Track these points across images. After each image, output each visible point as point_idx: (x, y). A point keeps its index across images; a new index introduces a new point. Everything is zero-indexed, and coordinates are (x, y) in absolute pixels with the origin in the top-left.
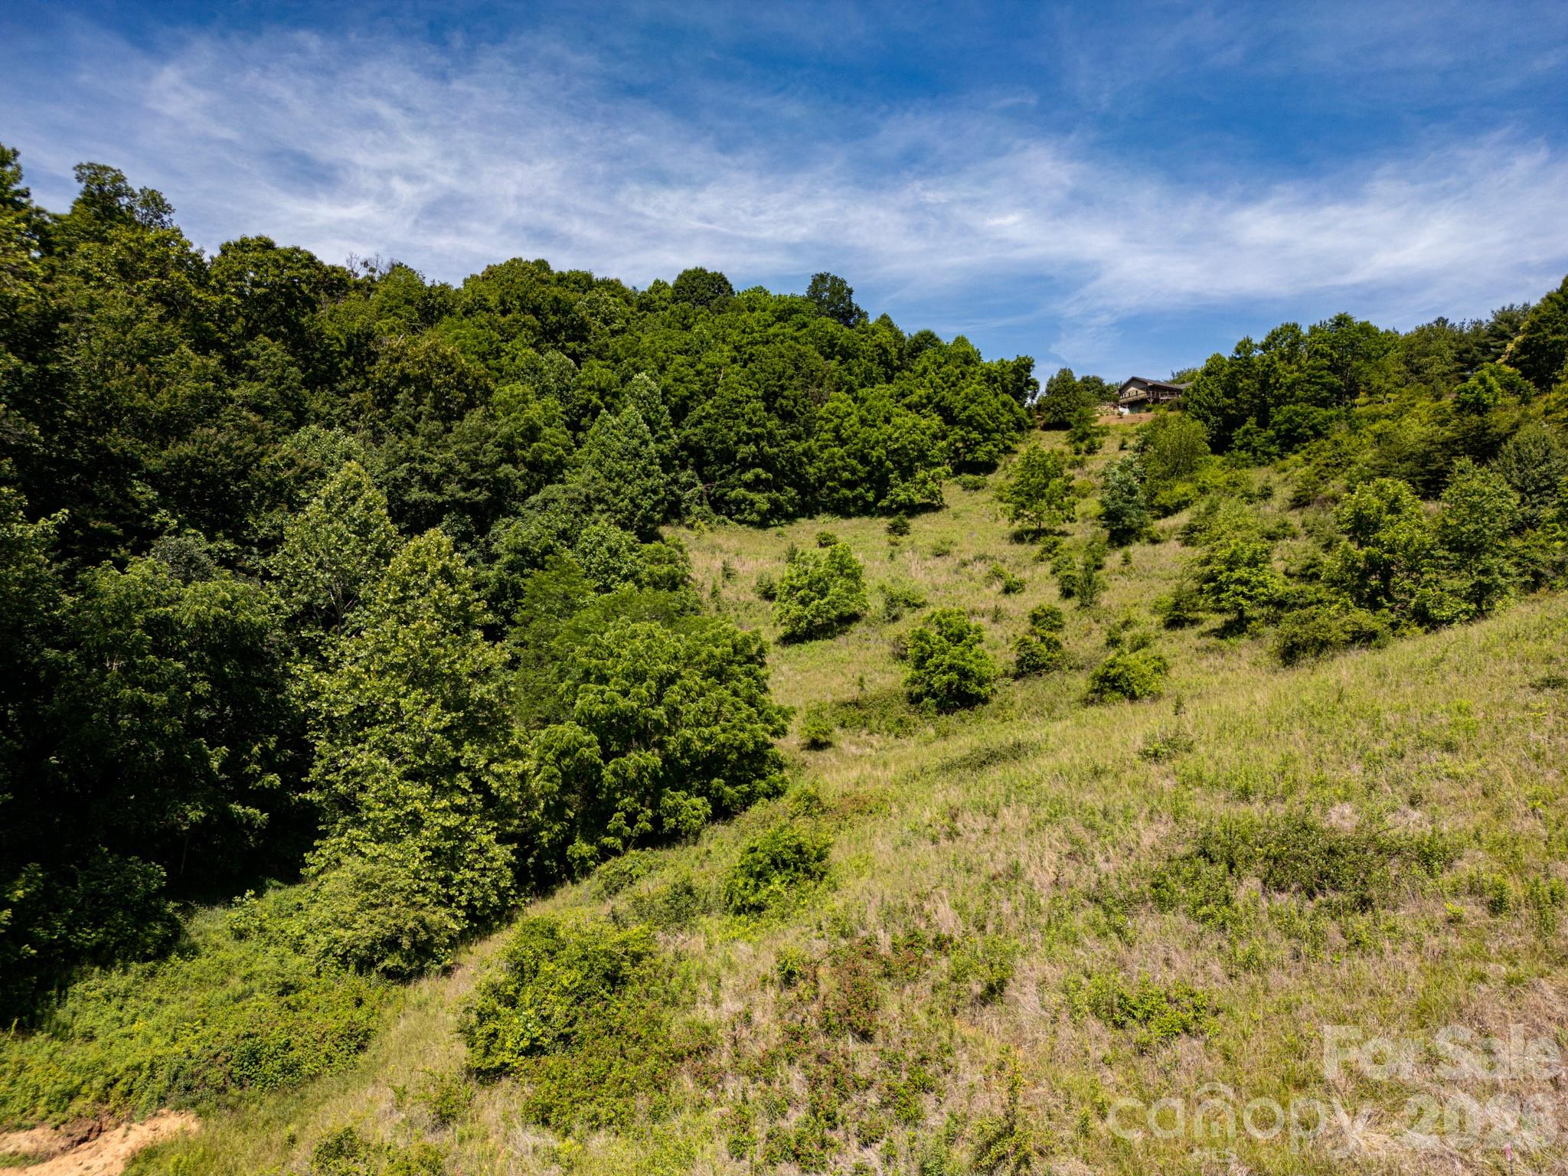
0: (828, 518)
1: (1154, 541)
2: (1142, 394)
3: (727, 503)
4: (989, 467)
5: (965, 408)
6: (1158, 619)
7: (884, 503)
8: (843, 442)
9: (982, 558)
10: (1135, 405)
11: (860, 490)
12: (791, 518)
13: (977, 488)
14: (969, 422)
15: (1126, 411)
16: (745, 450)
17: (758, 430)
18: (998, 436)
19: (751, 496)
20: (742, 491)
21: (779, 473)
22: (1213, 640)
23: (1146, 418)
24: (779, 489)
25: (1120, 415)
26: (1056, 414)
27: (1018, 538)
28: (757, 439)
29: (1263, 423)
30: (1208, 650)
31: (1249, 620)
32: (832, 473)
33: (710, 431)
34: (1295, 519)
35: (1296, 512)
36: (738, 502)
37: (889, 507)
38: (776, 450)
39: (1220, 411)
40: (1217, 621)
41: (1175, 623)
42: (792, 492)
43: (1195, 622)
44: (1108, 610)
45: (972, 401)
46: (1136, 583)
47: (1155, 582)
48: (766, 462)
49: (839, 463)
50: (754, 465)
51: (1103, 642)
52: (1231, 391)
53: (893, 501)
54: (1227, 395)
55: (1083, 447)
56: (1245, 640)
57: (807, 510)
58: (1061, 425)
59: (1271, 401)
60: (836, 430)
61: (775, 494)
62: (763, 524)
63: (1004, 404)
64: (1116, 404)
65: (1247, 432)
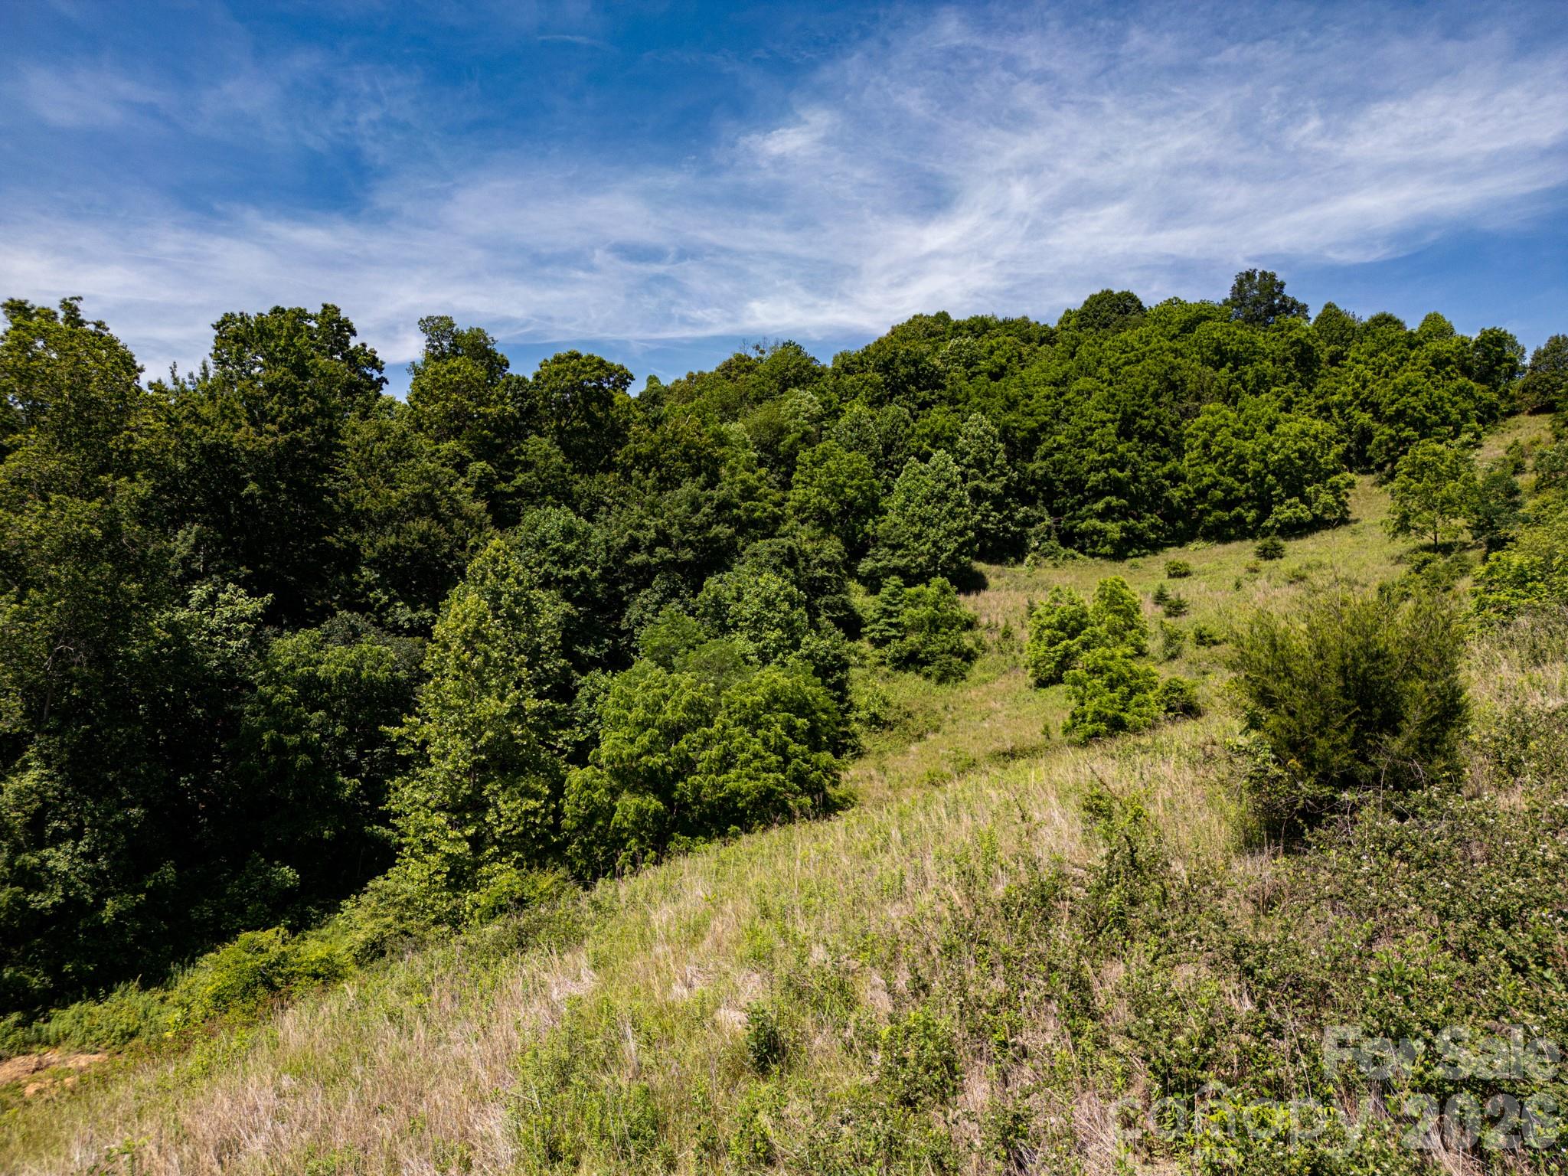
3: (1078, 536)
7: (1268, 523)
11: (1238, 510)
17: (1108, 455)
19: (1103, 525)
20: (1094, 521)
21: (1136, 500)
24: (1138, 517)
26: (1544, 393)
33: (1059, 462)
36: (1090, 534)
48: (1117, 488)
50: (1105, 493)
53: (1276, 520)
58: (1547, 408)
61: (1131, 522)
62: (1118, 556)
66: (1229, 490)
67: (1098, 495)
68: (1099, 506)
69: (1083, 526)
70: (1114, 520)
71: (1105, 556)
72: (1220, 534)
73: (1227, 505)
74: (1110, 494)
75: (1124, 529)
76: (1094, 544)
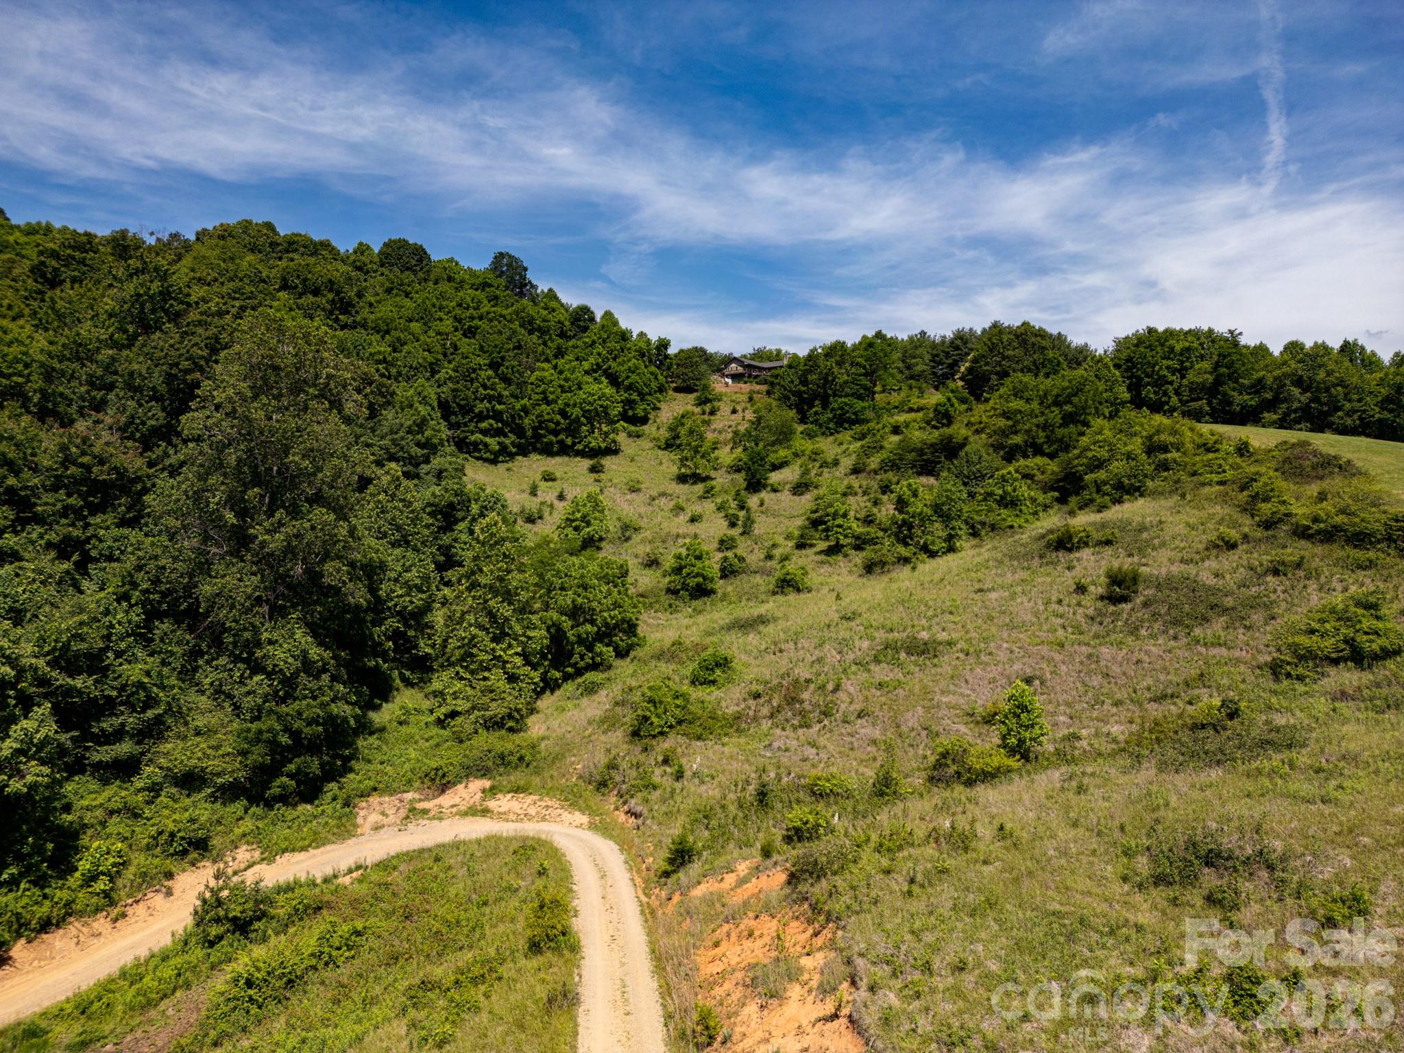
0: (539, 457)
1: (775, 491)
2: (740, 370)
3: (468, 445)
4: (644, 420)
5: (628, 377)
6: (791, 544)
7: (579, 447)
8: (548, 403)
9: (663, 494)
10: (736, 377)
11: (562, 436)
12: (512, 456)
13: (638, 436)
14: (630, 388)
15: (729, 381)
16: (481, 407)
17: (492, 393)
18: (649, 398)
19: (488, 440)
20: (479, 436)
21: (505, 424)
22: (823, 557)
23: (746, 387)
24: (505, 436)
25: (727, 384)
26: (684, 381)
27: (682, 479)
28: (490, 399)
29: (825, 405)
30: (822, 562)
31: (843, 546)
32: (541, 423)
33: (454, 390)
34: (855, 482)
35: (853, 477)
36: (475, 444)
37: (583, 450)
38: (502, 407)
39: (798, 394)
40: (823, 545)
41: (800, 546)
42: (512, 437)
43: (812, 546)
44: (760, 536)
45: (633, 372)
46: (772, 520)
47: (782, 519)
48: (497, 416)
49: (546, 417)
50: (488, 417)
51: (762, 556)
52: (804, 382)
53: (586, 446)
54: (801, 383)
55: (708, 408)
56: (840, 557)
57: (524, 451)
58: (688, 390)
59: (830, 392)
60: (544, 392)
61: (502, 439)
62: (494, 462)
63: (652, 373)
64: (723, 376)
65: (816, 413)
66: (558, 423)
67: (481, 417)
68: (484, 425)
69: (473, 438)
70: (492, 436)
71: (486, 460)
72: (548, 451)
73: (555, 433)
74: (493, 418)
75: (499, 443)
76: (480, 450)
